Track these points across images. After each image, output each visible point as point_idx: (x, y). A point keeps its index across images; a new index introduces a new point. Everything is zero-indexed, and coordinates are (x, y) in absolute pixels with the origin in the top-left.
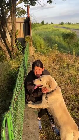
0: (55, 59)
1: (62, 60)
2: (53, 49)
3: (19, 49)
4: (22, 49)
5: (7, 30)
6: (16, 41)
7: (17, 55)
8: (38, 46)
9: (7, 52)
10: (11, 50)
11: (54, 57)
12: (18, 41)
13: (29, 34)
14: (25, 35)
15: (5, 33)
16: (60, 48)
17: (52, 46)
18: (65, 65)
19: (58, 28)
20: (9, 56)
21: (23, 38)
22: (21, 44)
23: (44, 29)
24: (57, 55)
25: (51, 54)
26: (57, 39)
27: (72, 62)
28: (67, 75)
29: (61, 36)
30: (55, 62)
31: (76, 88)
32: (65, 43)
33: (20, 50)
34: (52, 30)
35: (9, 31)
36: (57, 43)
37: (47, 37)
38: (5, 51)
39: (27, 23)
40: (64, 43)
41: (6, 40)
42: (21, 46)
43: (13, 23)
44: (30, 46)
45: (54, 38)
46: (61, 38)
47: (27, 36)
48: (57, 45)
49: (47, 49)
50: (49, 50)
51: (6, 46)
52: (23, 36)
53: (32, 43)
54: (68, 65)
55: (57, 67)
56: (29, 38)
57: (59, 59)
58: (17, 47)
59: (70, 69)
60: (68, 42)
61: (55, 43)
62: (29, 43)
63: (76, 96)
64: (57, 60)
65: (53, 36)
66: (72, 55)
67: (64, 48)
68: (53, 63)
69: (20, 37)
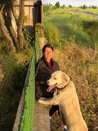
0: (71, 54)
1: (80, 55)
2: (69, 41)
3: (26, 39)
4: (30, 40)
5: (12, 16)
6: (23, 30)
7: (24, 48)
8: (50, 36)
9: (12, 43)
10: (16, 40)
11: (70, 52)
12: (25, 30)
13: (40, 21)
14: (35, 22)
15: (10, 19)
16: (79, 40)
17: (68, 38)
18: (84, 62)
19: (78, 14)
20: (14, 48)
21: (32, 25)
22: (29, 33)
23: (59, 13)
24: (74, 49)
25: (66, 48)
26: (76, 28)
27: (93, 59)
28: (85, 74)
29: (81, 25)
30: (71, 58)
31: (94, 89)
32: (86, 34)
33: (28, 41)
34: (70, 16)
35: (15, 18)
36: (75, 33)
37: (62, 26)
38: (10, 42)
39: (37, 8)
40: (84, 34)
41: (10, 27)
42: (29, 35)
43: (22, 7)
44: (41, 36)
45: (73, 27)
46: (81, 28)
47: (38, 24)
48: (74, 36)
49: (61, 41)
50: (64, 42)
51: (11, 35)
52: (31, 24)
53: (43, 33)
54: (87, 62)
55: (73, 65)
56: (40, 26)
57: (77, 55)
58: (25, 38)
59: (89, 67)
60: (89, 33)
61: (73, 34)
62: (39, 32)
63: (94, 97)
64: (74, 56)
65: (70, 25)
66: (94, 49)
67: (84, 41)
68: (69, 58)
69: (28, 25)
